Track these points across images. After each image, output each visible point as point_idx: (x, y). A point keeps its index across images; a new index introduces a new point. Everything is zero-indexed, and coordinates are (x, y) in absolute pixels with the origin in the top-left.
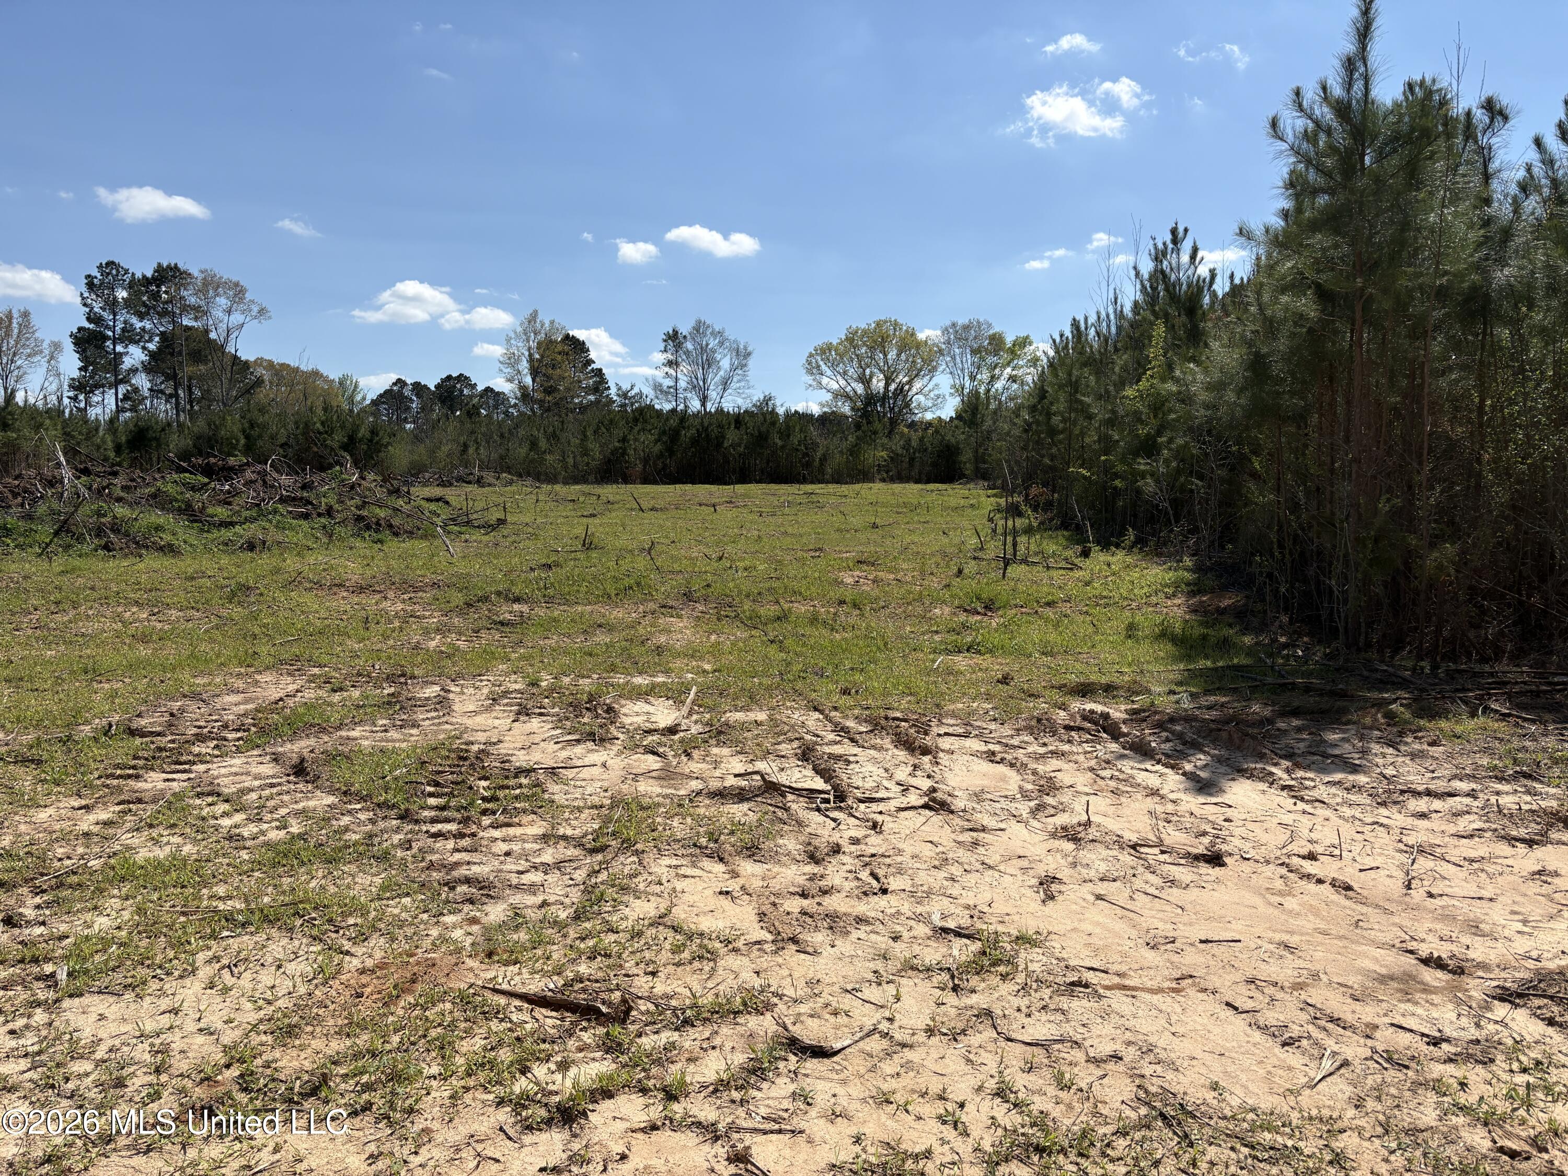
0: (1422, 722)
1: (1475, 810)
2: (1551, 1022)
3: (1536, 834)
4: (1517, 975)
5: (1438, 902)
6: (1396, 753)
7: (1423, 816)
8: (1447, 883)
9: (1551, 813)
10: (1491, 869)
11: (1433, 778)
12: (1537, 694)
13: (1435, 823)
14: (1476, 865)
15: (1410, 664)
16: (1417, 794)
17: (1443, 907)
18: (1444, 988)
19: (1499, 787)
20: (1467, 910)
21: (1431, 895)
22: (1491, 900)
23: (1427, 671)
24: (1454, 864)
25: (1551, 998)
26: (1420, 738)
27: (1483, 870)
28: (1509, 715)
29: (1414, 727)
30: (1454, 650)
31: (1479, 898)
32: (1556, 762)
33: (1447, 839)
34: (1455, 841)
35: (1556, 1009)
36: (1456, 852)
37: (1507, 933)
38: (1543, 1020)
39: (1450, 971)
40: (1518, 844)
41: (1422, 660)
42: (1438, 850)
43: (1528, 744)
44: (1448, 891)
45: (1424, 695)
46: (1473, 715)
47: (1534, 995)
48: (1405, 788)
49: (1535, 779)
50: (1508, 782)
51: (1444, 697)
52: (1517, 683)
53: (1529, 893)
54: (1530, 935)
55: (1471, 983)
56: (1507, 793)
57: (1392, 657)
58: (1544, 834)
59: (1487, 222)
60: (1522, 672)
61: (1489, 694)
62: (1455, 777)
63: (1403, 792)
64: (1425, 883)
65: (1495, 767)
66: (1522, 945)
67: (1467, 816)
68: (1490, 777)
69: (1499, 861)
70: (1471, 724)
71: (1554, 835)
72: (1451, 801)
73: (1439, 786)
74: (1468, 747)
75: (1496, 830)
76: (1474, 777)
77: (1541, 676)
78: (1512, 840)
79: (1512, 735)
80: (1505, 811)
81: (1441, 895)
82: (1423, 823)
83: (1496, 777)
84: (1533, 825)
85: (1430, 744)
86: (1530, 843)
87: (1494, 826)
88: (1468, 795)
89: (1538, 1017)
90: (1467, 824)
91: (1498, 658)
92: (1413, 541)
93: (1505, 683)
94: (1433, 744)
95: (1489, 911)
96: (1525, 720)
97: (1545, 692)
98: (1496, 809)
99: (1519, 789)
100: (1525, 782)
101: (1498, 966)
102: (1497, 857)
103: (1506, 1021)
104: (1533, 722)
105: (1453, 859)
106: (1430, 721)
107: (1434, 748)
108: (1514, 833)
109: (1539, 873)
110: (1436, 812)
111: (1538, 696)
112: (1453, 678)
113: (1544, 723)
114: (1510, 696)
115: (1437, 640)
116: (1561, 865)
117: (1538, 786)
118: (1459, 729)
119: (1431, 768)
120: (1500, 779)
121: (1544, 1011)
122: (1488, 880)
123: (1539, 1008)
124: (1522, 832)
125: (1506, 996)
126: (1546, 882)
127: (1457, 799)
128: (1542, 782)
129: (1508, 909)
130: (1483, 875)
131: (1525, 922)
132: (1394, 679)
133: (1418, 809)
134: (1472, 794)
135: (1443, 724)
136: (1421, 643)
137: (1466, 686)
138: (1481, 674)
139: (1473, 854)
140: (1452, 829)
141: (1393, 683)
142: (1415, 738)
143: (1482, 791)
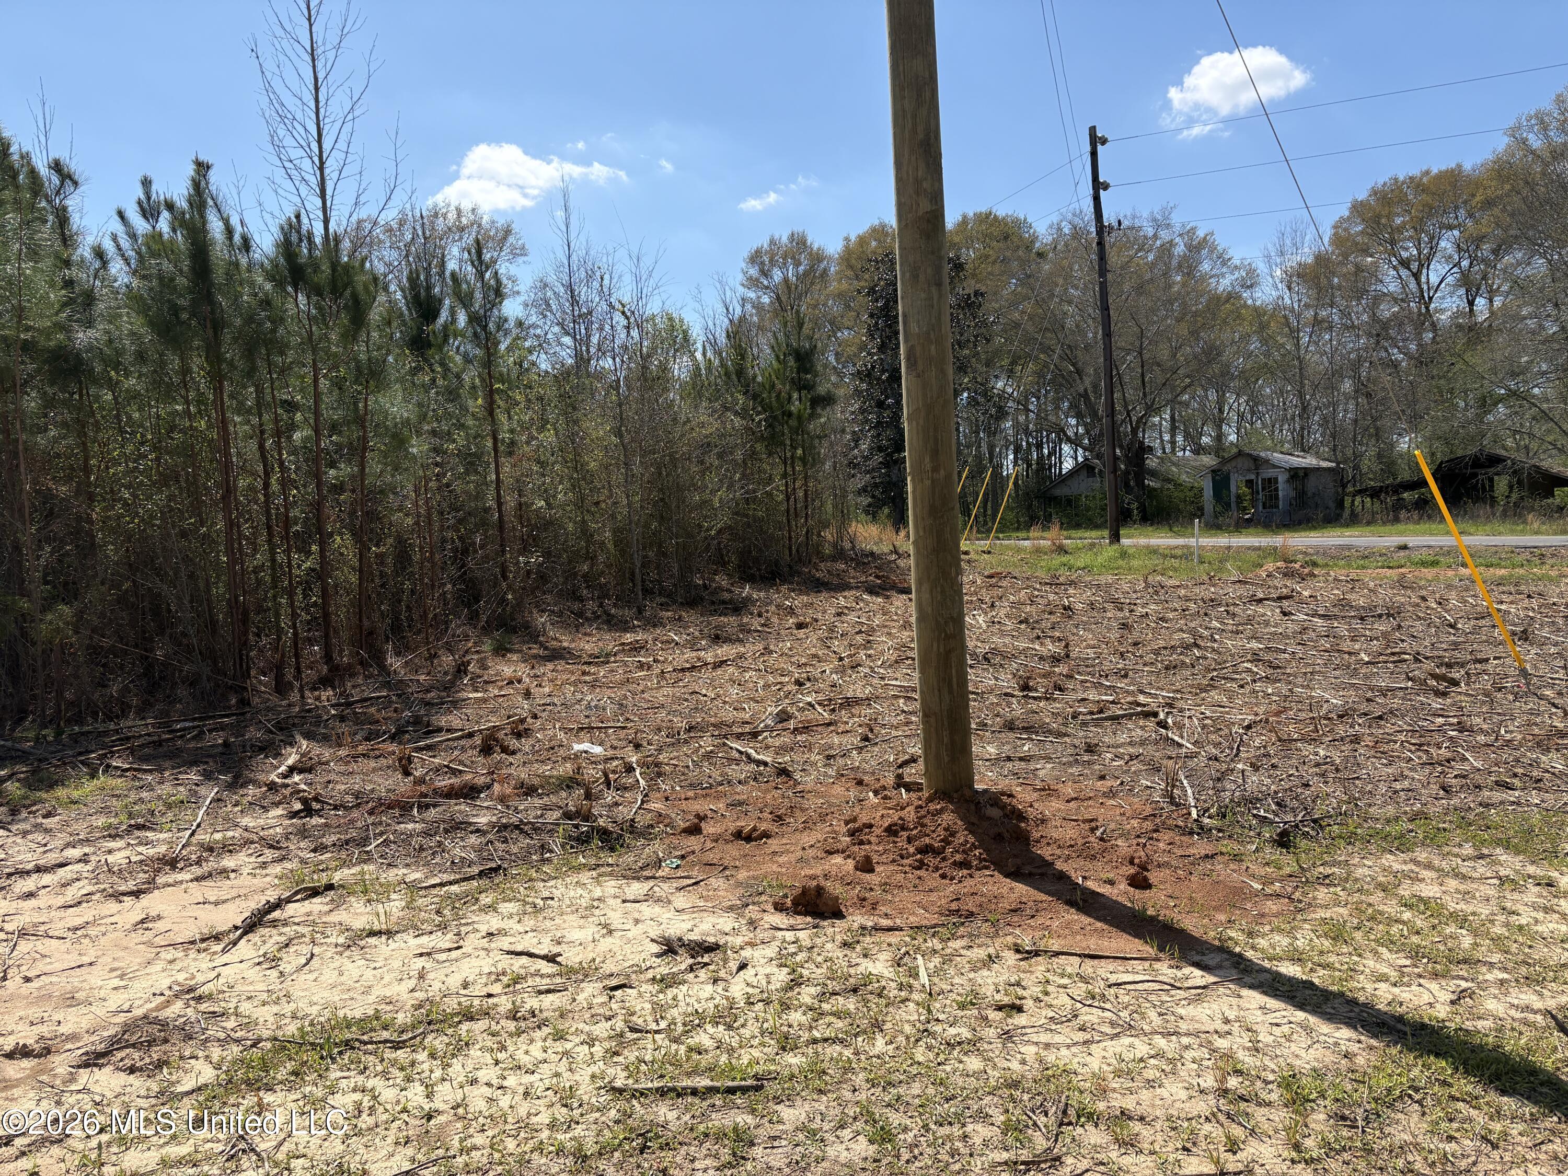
0: (38, 794)
1: (85, 875)
2: (132, 1070)
3: (144, 883)
4: (106, 1034)
5: (35, 984)
6: (7, 833)
7: (30, 895)
8: (48, 960)
9: (158, 859)
10: (93, 931)
11: (45, 852)
12: (160, 743)
13: (42, 900)
14: (79, 933)
15: (31, 735)
16: (24, 873)
17: (39, 989)
18: (28, 1077)
19: (112, 845)
20: (61, 984)
21: (27, 980)
22: (91, 964)
23: (51, 738)
24: (58, 938)
25: (133, 1046)
26: (34, 813)
27: (86, 936)
28: (127, 770)
29: (28, 802)
30: (80, 712)
31: (79, 967)
32: (169, 806)
33: (53, 913)
34: (62, 913)
35: (136, 1055)
36: (60, 925)
37: (102, 994)
38: (124, 1071)
39: (35, 1057)
40: (125, 898)
41: (46, 727)
42: (42, 928)
43: (144, 795)
44: (48, 969)
45: (44, 766)
46: (93, 775)
47: (116, 1049)
48: (12, 870)
49: (149, 829)
50: (121, 837)
51: (65, 764)
52: (141, 736)
53: (131, 945)
54: (125, 987)
55: (56, 1059)
56: (119, 849)
57: (13, 730)
58: (152, 881)
59: (69, 284)
60: (147, 725)
61: (112, 752)
62: (68, 845)
63: (10, 875)
64: (23, 968)
65: (110, 826)
66: (117, 1000)
67: (77, 883)
68: (104, 837)
69: (103, 921)
70: (89, 786)
71: (160, 880)
72: (61, 872)
73: (53, 858)
74: (85, 810)
75: (105, 890)
76: (88, 840)
77: (167, 725)
78: (117, 896)
79: (130, 790)
80: (115, 869)
81: (39, 976)
82: (32, 903)
83: (110, 836)
84: (141, 875)
85: (44, 817)
86: (136, 894)
87: (102, 887)
88: (80, 861)
89: (121, 1070)
90: (72, 893)
91: (124, 714)
92: (24, 604)
93: (128, 738)
94: (47, 815)
95: (87, 977)
96: (146, 771)
97: (169, 739)
98: (106, 869)
99: (132, 842)
100: (137, 833)
101: (87, 1032)
102: (102, 918)
103: (88, 1086)
104: (150, 771)
105: (56, 934)
106: (47, 791)
107: (49, 820)
108: (123, 888)
109: (142, 922)
110: (44, 887)
111: (160, 745)
112: (76, 742)
113: (161, 770)
114: (132, 751)
115: (59, 706)
116: (164, 907)
117: (150, 834)
118: (76, 794)
119: (44, 842)
120: (113, 837)
121: (127, 1061)
122: (91, 945)
123: (122, 1060)
124: (131, 885)
125: (93, 1060)
126: (147, 929)
127: (69, 868)
128: (154, 830)
129: (107, 968)
130: (86, 941)
131: (121, 977)
132: (13, 753)
133: (25, 890)
134: (84, 860)
135: (61, 792)
136: (43, 711)
137: (90, 748)
138: (106, 733)
139: (78, 921)
140: (60, 901)
141: (12, 758)
142: (29, 813)
143: (94, 853)
